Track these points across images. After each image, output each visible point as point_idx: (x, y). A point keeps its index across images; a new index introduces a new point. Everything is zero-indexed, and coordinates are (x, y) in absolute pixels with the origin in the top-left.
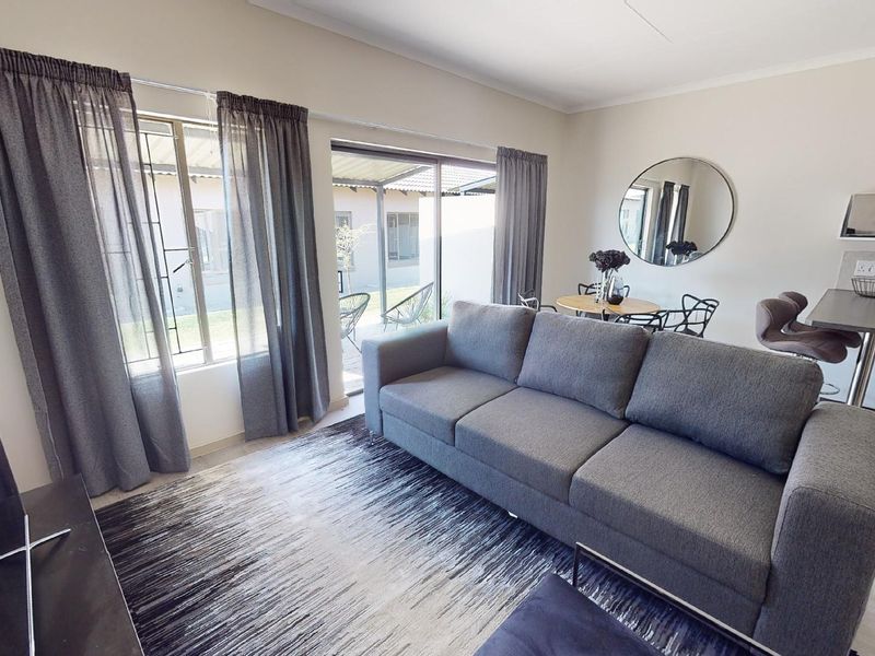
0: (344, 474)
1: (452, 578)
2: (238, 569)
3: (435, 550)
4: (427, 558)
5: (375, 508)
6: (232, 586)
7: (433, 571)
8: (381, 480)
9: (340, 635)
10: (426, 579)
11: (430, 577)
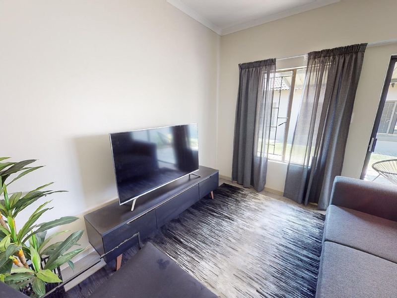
0: (293, 230)
1: (257, 291)
2: (229, 218)
3: (271, 280)
4: (263, 276)
5: (281, 248)
6: (223, 220)
7: (257, 280)
8: (303, 246)
9: (215, 252)
10: (251, 278)
11: (253, 280)
